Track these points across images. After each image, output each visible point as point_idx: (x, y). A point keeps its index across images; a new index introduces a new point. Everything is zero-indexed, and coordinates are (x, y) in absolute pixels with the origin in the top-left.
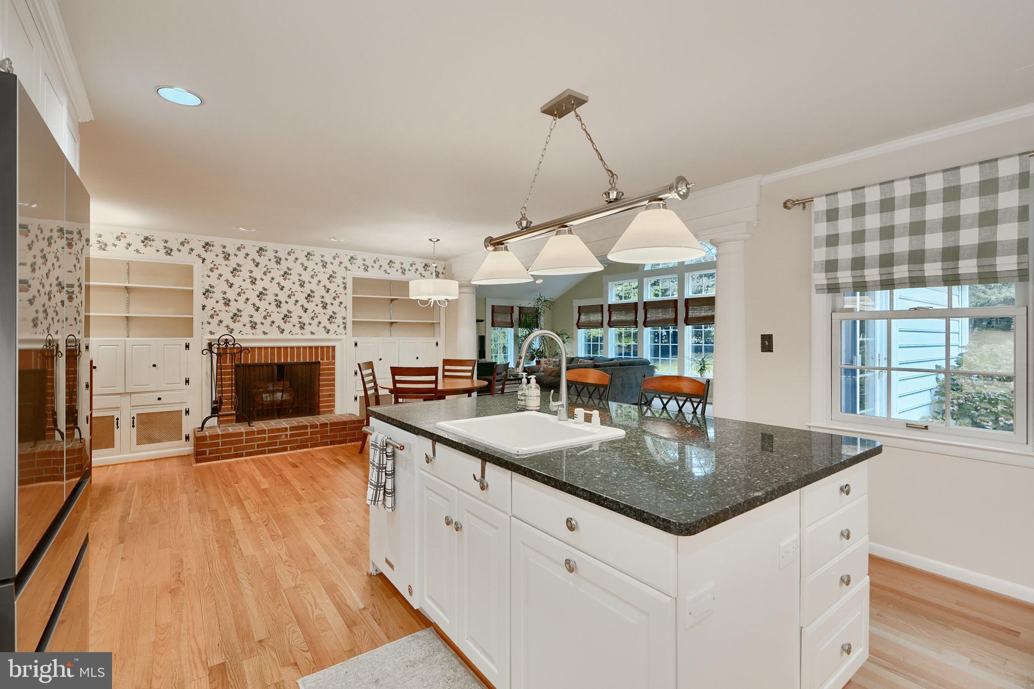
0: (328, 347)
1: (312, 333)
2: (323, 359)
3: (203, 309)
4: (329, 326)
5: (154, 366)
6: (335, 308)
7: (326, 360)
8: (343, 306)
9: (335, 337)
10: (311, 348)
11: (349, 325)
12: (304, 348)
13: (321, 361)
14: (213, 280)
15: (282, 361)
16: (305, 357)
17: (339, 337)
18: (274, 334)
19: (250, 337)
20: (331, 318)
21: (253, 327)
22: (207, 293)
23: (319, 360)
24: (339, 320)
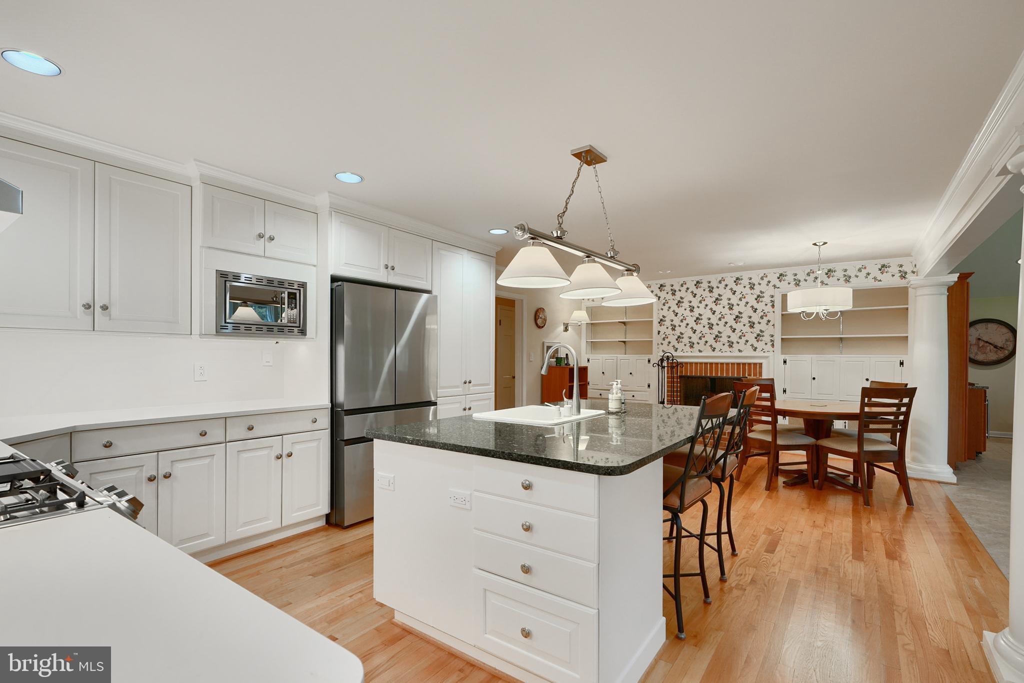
0: (755, 364)
1: (740, 351)
2: (750, 375)
3: (659, 334)
4: (756, 344)
5: (631, 373)
6: (763, 326)
7: (754, 376)
8: (771, 323)
9: (762, 354)
10: (739, 364)
11: (778, 343)
12: (733, 364)
13: (748, 377)
14: (665, 312)
15: (714, 375)
16: (733, 372)
17: (765, 354)
18: (707, 352)
19: (689, 354)
20: (758, 337)
21: (691, 347)
22: (661, 322)
23: (747, 376)
24: (766, 338)
